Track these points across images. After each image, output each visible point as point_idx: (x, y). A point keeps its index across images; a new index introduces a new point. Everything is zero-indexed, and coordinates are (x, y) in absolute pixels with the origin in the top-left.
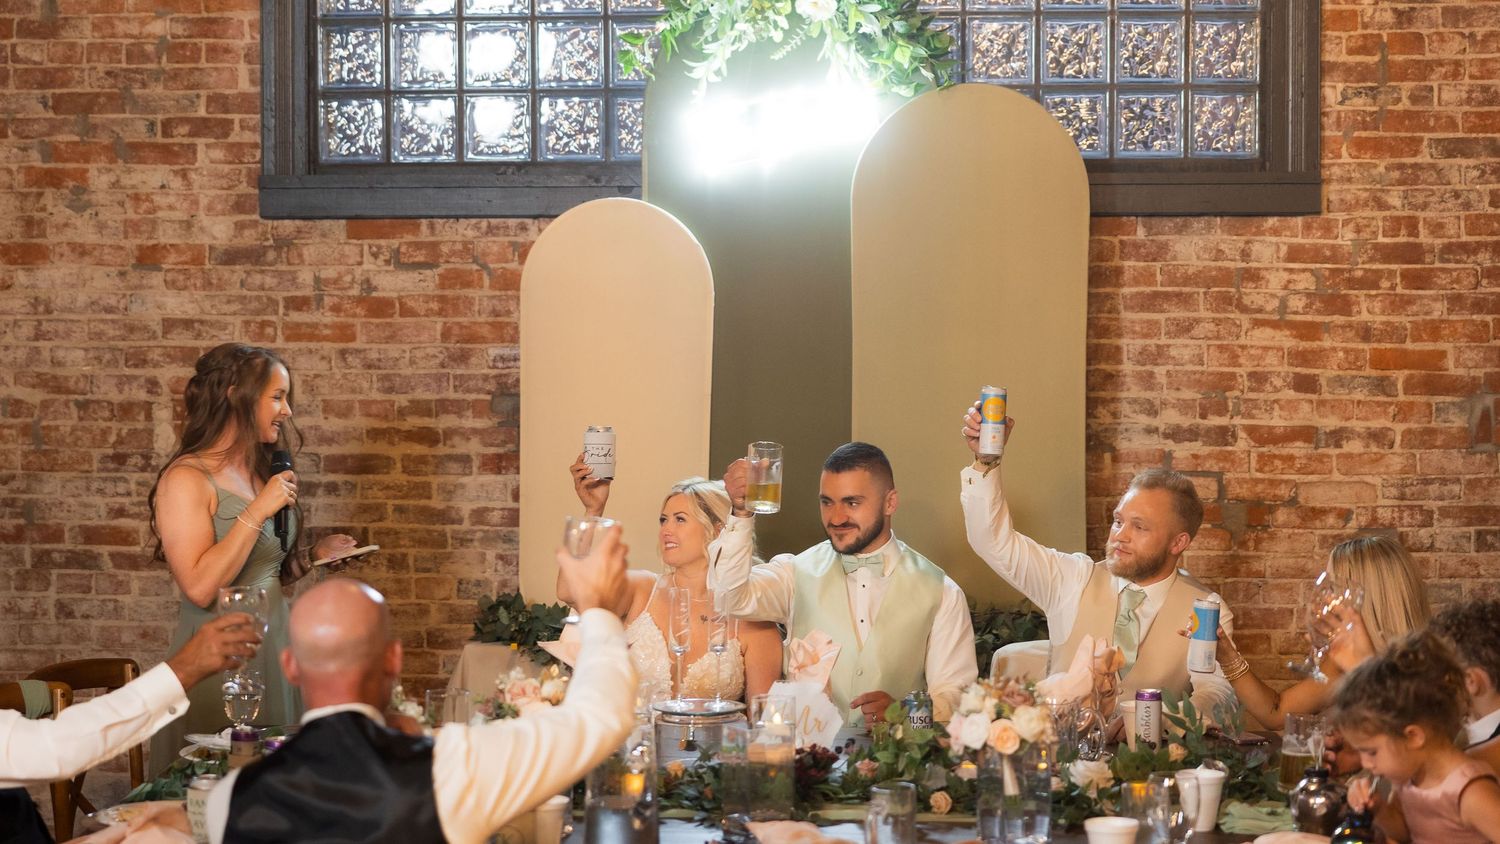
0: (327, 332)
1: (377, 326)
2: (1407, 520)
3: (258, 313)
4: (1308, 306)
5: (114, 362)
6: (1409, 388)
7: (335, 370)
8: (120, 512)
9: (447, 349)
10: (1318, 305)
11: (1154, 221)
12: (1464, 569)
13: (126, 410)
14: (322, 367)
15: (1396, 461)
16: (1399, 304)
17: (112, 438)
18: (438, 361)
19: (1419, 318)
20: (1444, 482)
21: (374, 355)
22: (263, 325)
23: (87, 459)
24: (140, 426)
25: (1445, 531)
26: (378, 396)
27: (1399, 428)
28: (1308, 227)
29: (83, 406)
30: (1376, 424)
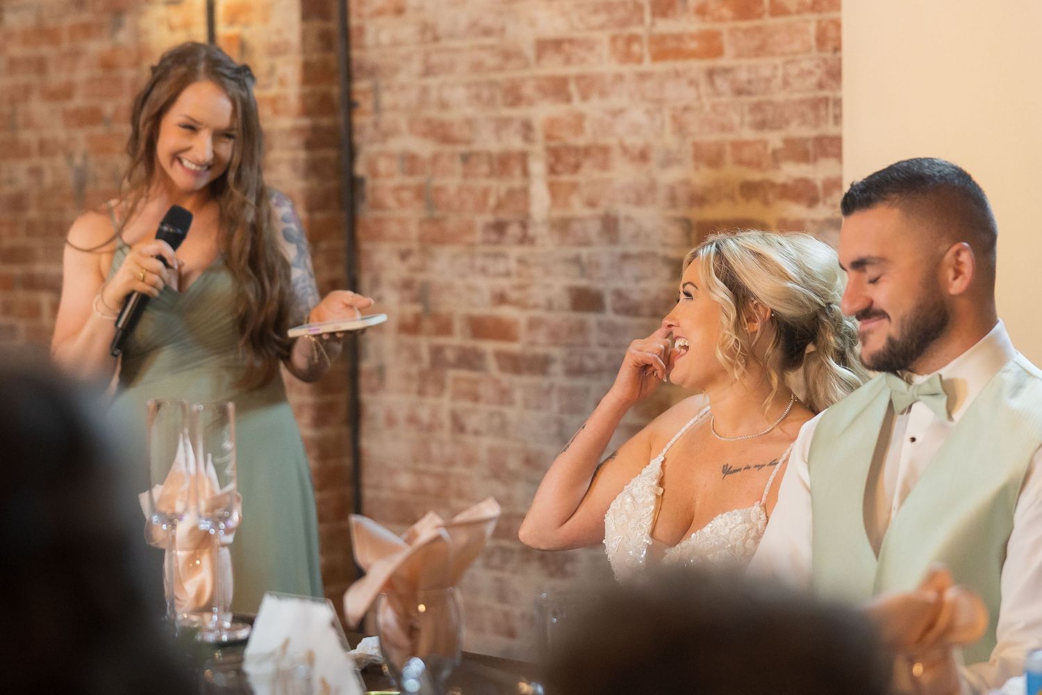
0: (693, 45)
1: (746, 32)
3: (624, 23)
5: (491, 102)
7: (705, 100)
8: (501, 299)
9: (825, 61)
13: (503, 164)
14: (689, 95)
17: (492, 201)
18: (813, 80)
21: (743, 76)
22: (632, 39)
23: (470, 228)
24: (517, 183)
26: (748, 134)
29: (466, 158)
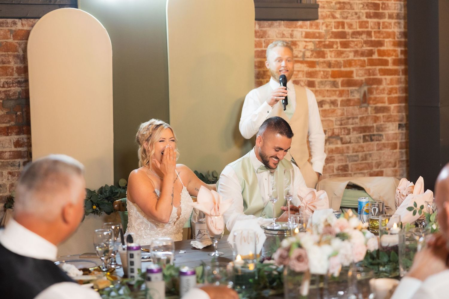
2: (343, 133)
4: (312, 55)
6: (343, 85)
10: (315, 54)
11: (262, 22)
12: (360, 149)
15: (339, 112)
16: (339, 54)
19: (346, 59)
20: (353, 118)
25: (354, 135)
27: (339, 99)
28: (311, 25)
30: (333, 98)
